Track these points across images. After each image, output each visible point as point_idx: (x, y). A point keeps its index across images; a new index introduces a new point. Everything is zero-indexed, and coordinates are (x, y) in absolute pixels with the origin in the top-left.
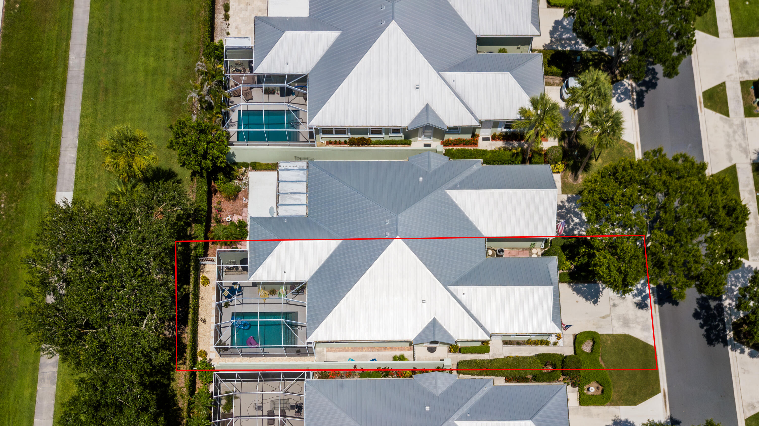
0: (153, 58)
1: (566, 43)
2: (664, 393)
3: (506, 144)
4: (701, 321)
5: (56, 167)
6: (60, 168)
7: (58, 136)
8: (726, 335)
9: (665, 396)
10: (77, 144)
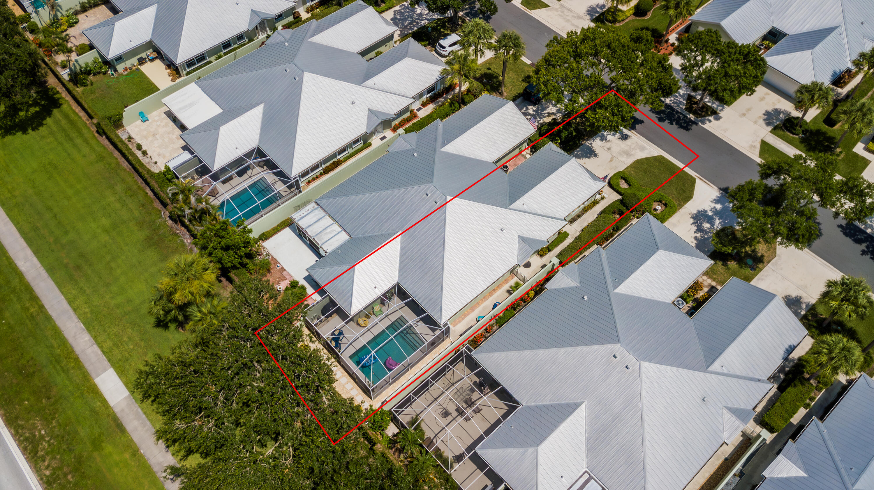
0: (103, 218)
1: (411, 27)
2: (699, 178)
3: (435, 104)
4: (667, 121)
5: (77, 359)
6: (82, 358)
7: (57, 333)
8: (690, 118)
9: (700, 179)
10: (84, 327)
